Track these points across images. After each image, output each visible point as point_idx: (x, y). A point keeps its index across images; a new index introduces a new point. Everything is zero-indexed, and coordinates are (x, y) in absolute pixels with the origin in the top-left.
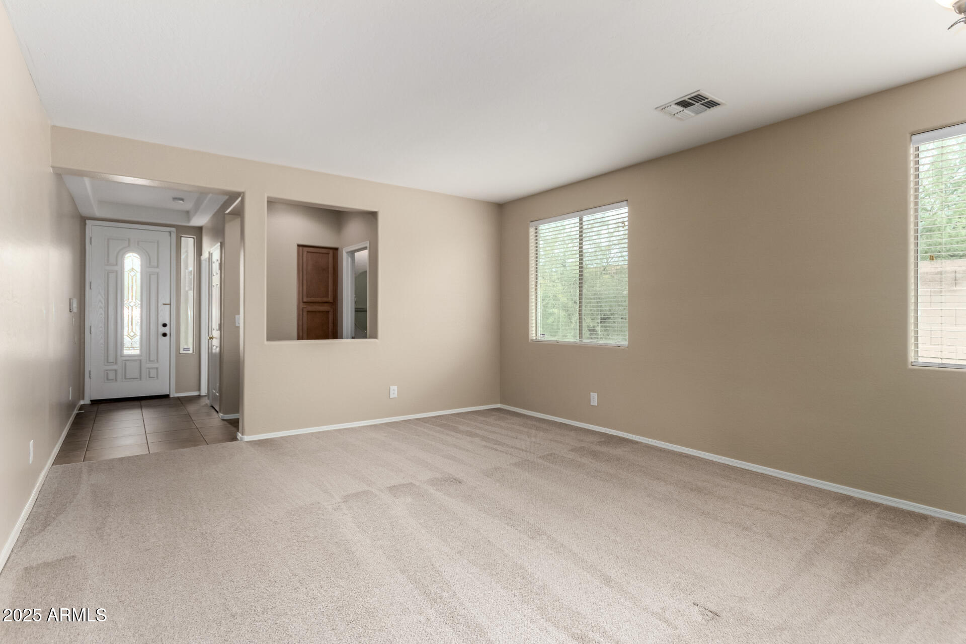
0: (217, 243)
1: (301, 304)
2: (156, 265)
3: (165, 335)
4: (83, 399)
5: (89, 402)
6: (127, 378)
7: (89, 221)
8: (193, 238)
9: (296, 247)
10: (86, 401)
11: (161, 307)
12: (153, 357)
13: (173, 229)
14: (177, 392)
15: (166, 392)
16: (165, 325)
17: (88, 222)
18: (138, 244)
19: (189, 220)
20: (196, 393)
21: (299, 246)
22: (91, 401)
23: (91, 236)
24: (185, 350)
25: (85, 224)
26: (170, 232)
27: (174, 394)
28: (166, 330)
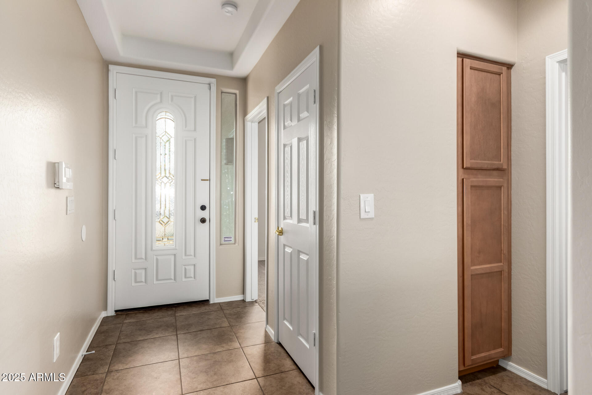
0: (264, 98)
1: (461, 170)
2: (193, 129)
3: (203, 221)
4: (105, 308)
5: (113, 314)
6: (159, 278)
7: (112, 65)
8: (236, 94)
9: (454, 61)
10: (111, 312)
11: (199, 183)
12: (191, 251)
13: (213, 81)
14: (218, 296)
15: (206, 298)
16: (203, 208)
17: (111, 67)
18: (172, 100)
19: (232, 65)
20: (239, 298)
21: (462, 56)
22: (116, 311)
23: (115, 87)
24: (226, 239)
25: (108, 70)
26: (209, 84)
27: (214, 300)
28: (204, 214)
